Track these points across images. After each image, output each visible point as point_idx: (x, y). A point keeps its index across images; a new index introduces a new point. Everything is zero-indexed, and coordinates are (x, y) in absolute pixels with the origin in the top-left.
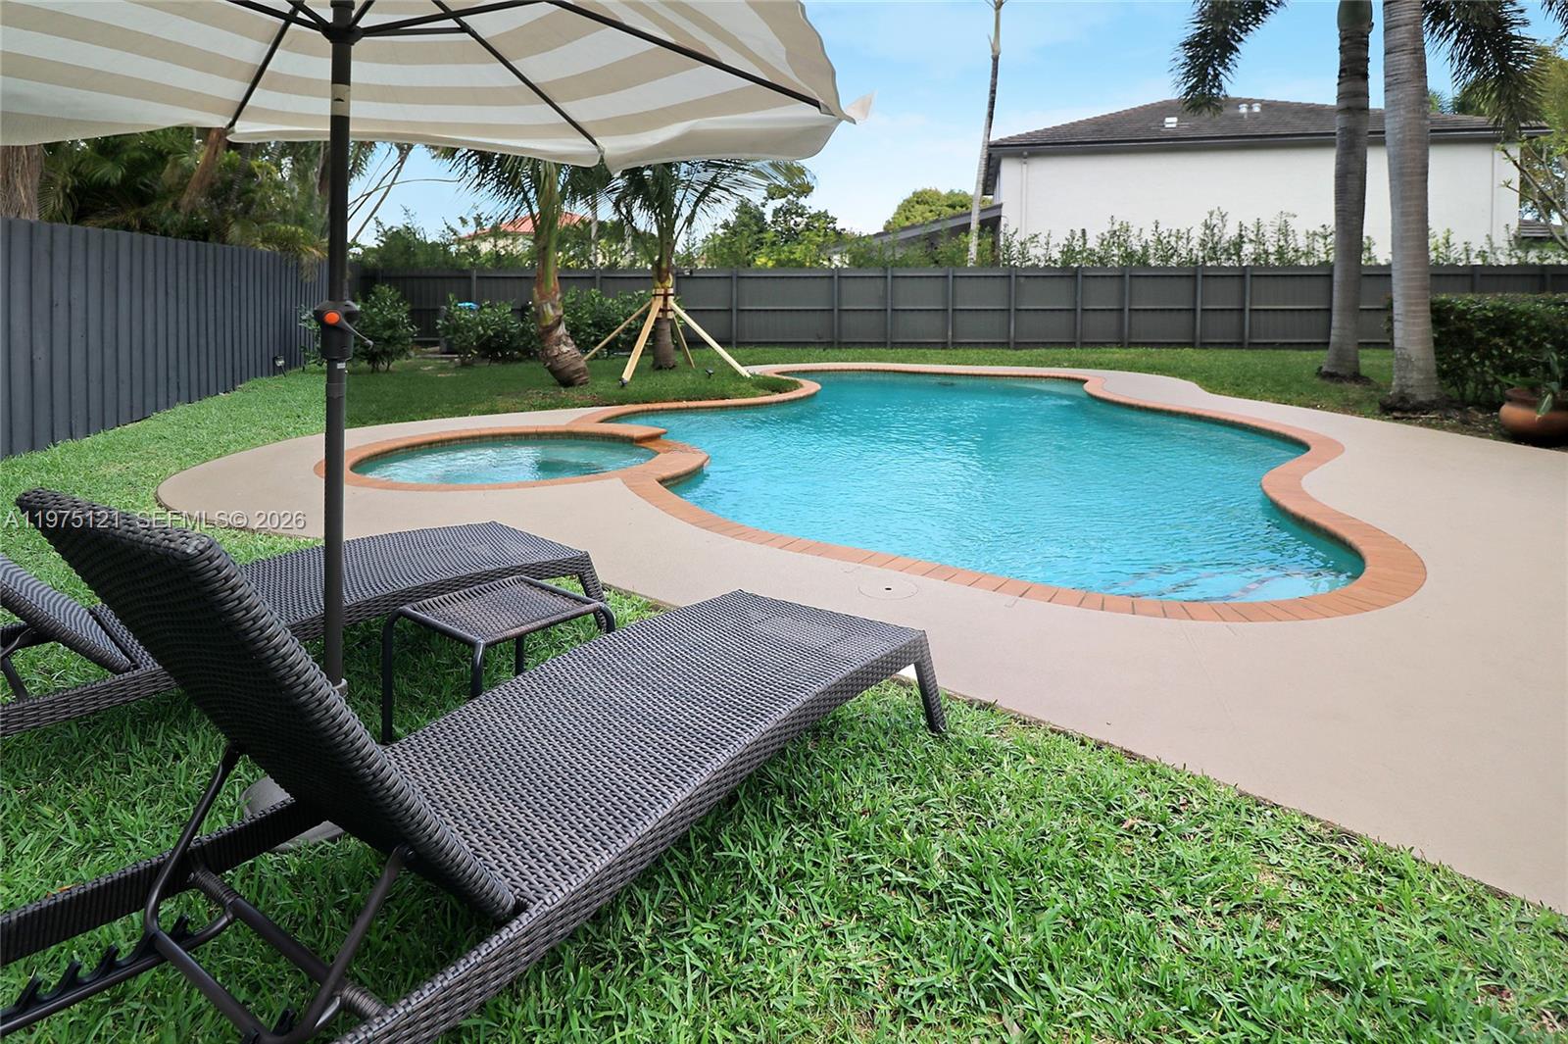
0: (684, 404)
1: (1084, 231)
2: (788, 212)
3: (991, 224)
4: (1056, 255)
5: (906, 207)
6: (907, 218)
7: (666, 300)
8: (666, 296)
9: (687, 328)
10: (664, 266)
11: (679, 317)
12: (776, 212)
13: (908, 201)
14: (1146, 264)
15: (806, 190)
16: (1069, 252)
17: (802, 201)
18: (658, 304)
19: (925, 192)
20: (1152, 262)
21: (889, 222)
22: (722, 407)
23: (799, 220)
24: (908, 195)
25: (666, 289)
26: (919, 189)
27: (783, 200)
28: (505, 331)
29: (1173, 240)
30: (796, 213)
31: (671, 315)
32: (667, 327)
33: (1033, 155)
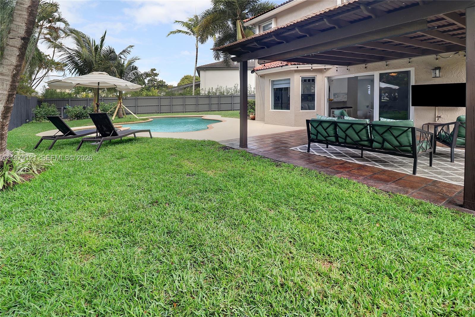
0: (125, 123)
1: (212, 88)
2: (152, 80)
3: (198, 86)
4: (206, 93)
5: (183, 80)
6: (183, 83)
7: (121, 104)
8: (121, 103)
9: (125, 110)
10: (120, 97)
11: (124, 108)
12: (149, 81)
13: (183, 78)
14: (224, 94)
15: (156, 75)
16: (209, 92)
17: (156, 78)
18: (119, 104)
19: (187, 76)
20: (225, 94)
21: (179, 84)
22: (133, 123)
23: (155, 83)
24: (183, 77)
25: (121, 102)
26: (186, 75)
27: (151, 78)
28: (81, 112)
29: (229, 90)
30: (154, 81)
31: (122, 107)
32: (121, 109)
33: (206, 70)
